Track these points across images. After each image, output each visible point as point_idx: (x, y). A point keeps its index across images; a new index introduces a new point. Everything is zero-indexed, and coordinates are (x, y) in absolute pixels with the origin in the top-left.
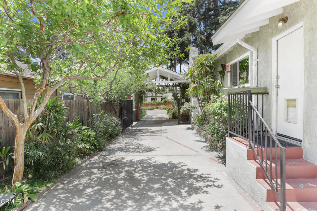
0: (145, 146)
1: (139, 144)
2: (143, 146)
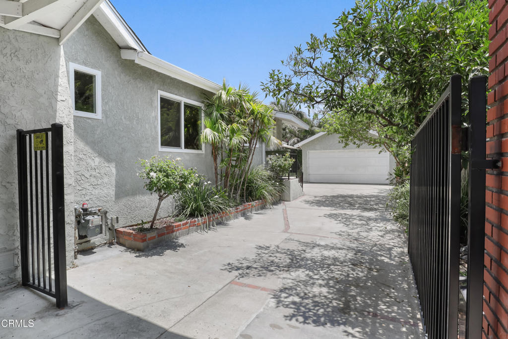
0: (336, 220)
1: (345, 224)
2: (340, 220)
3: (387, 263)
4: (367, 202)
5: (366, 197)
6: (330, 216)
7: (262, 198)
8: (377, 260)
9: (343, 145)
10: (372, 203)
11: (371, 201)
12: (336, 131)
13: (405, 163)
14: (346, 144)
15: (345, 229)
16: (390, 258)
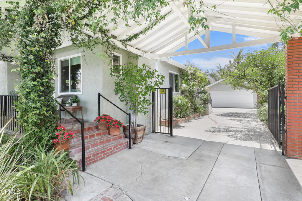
0: (234, 121)
2: (236, 121)
3: (260, 132)
4: (245, 115)
5: (244, 113)
6: (231, 119)
7: (200, 112)
8: (256, 131)
9: (233, 89)
10: (248, 116)
11: (247, 115)
12: (230, 83)
13: (263, 98)
14: (235, 89)
15: (240, 123)
16: (261, 131)
